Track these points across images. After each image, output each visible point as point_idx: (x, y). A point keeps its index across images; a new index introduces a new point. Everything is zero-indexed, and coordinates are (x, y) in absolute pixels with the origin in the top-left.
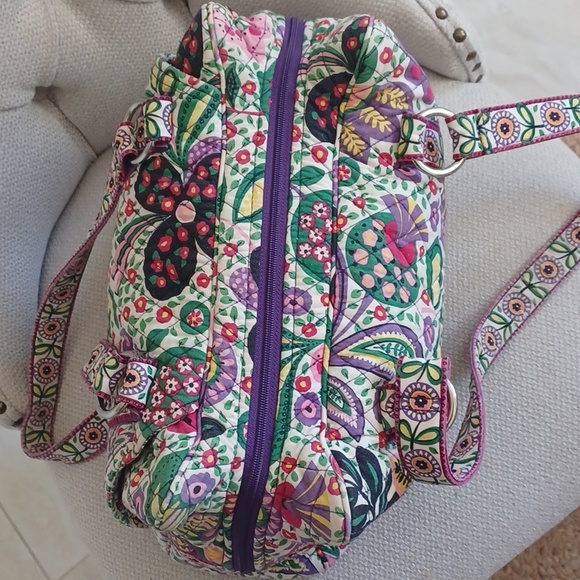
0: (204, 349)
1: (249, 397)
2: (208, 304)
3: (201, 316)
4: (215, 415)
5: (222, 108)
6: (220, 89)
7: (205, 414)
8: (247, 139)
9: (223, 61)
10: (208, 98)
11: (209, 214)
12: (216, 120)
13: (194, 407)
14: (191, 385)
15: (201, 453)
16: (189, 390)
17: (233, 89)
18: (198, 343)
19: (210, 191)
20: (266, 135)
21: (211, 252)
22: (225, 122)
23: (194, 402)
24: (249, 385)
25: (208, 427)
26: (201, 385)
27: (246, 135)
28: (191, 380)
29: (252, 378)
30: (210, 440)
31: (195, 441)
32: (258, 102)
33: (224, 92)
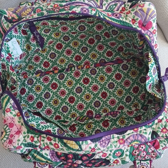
0: (129, 148)
1: (140, 128)
2: (113, 152)
3: (117, 152)
4: (150, 136)
5: (39, 150)
6: (32, 149)
7: (150, 139)
8: (50, 143)
9: (21, 147)
10: (35, 155)
11: (80, 157)
12: (43, 152)
13: (149, 144)
14: (142, 148)
15: (164, 134)
16: (144, 148)
17: (32, 145)
18: (127, 150)
19: (71, 156)
20: (48, 136)
21: (94, 155)
22: (44, 149)
23: (147, 145)
24: (135, 129)
25: (155, 136)
26: (141, 145)
27: (48, 143)
28: (141, 148)
29: (133, 129)
30: (159, 134)
31: (160, 138)
32: (37, 136)
33: (33, 148)
